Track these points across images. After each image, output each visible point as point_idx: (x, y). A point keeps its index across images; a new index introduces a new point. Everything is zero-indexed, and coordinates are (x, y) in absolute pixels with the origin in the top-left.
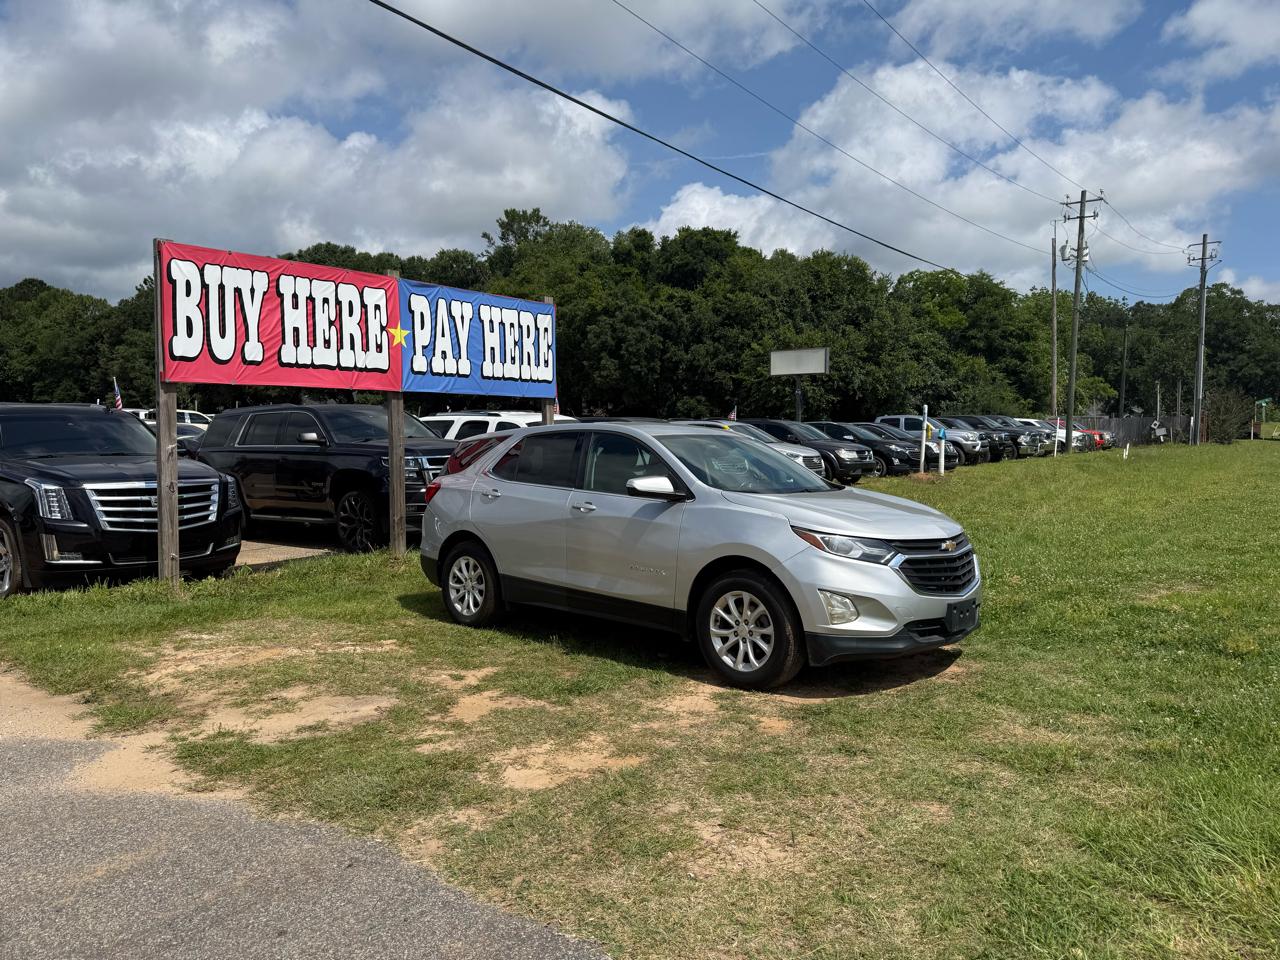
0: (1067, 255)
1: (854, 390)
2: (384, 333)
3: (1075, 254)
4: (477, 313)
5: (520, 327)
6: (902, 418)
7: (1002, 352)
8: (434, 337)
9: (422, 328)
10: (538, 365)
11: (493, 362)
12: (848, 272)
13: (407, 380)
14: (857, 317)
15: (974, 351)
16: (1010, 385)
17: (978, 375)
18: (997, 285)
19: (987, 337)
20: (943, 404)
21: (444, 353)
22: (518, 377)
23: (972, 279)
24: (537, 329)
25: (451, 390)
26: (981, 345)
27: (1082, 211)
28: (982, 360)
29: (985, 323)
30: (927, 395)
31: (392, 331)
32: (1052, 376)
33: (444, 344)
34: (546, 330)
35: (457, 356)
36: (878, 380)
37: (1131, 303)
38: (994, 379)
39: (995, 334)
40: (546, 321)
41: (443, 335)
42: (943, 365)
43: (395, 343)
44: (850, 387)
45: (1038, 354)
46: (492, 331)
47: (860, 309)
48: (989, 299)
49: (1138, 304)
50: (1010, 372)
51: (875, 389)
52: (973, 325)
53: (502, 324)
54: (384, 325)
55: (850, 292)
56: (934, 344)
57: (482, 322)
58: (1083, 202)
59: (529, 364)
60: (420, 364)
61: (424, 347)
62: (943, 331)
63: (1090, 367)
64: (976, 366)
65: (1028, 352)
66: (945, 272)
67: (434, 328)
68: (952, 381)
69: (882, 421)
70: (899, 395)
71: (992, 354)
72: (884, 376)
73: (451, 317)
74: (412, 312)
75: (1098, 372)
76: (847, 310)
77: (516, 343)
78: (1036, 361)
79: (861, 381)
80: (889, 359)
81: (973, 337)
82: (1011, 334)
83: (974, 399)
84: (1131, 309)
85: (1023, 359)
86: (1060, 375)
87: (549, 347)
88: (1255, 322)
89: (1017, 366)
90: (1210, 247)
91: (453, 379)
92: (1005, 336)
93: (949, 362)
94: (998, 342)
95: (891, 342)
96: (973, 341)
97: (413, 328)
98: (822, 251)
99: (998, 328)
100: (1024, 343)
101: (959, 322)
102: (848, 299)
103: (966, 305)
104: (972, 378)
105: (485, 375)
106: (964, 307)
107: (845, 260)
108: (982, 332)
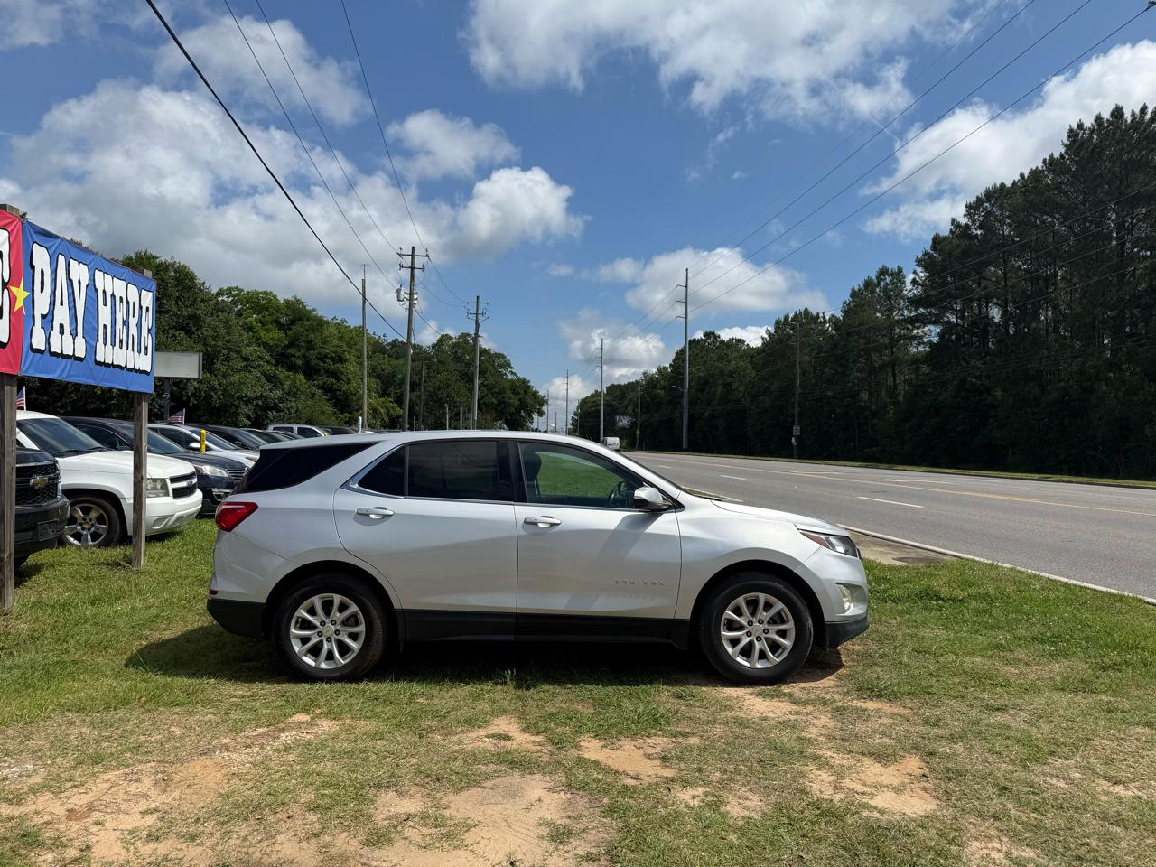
0: (401, 298)
1: (188, 396)
2: (6, 290)
3: (408, 297)
4: (92, 279)
5: (128, 303)
6: (295, 427)
7: (317, 371)
8: (53, 303)
9: (42, 291)
10: (139, 352)
11: (105, 344)
12: (177, 279)
13: (26, 357)
14: (188, 324)
15: (293, 368)
16: (329, 400)
17: (298, 390)
18: (310, 311)
19: (304, 357)
20: (271, 414)
21: (61, 326)
22: (124, 365)
23: (287, 302)
24: (141, 308)
25: (68, 376)
26: (299, 362)
27: (413, 262)
28: (301, 377)
29: (303, 344)
30: (258, 404)
31: (14, 289)
32: (363, 395)
33: (62, 315)
34: (148, 309)
35: (74, 332)
36: (214, 389)
37: (390, 340)
38: (314, 395)
39: (312, 354)
40: (148, 299)
41: (62, 304)
42: (271, 379)
43: (16, 309)
44: (184, 393)
45: (350, 376)
46: (105, 305)
47: (189, 317)
48: (307, 323)
49: (395, 341)
50: (328, 390)
51: (209, 397)
52: (292, 344)
53: (113, 296)
54: (6, 280)
55: (178, 298)
56: (260, 357)
57: (96, 290)
58: (413, 255)
59: (133, 350)
60: (38, 341)
61: (43, 317)
62: (266, 345)
63: (379, 389)
64: (298, 381)
65: (342, 373)
66: (266, 293)
67: (53, 293)
68: (279, 393)
69: (274, 429)
70: (232, 404)
71: (310, 372)
72: (220, 385)
73: (70, 281)
74: (33, 267)
75: (384, 394)
76: (176, 315)
77: (124, 322)
78: (349, 381)
79: (195, 389)
80: (223, 369)
81: (294, 356)
82: (326, 356)
83: (297, 411)
84: (389, 344)
85: (338, 379)
86: (367, 397)
87: (149, 330)
88: (489, 363)
89: (333, 384)
90: (481, 306)
91: (69, 361)
92: (322, 358)
93: (275, 376)
94: (315, 362)
95: (225, 352)
96: (293, 359)
97: (33, 290)
98: (146, 253)
99: (314, 349)
100: (339, 365)
101: (279, 340)
102: (177, 304)
103: (284, 325)
104: (293, 393)
105: (98, 360)
106: (281, 326)
107: (173, 267)
108: (300, 351)
